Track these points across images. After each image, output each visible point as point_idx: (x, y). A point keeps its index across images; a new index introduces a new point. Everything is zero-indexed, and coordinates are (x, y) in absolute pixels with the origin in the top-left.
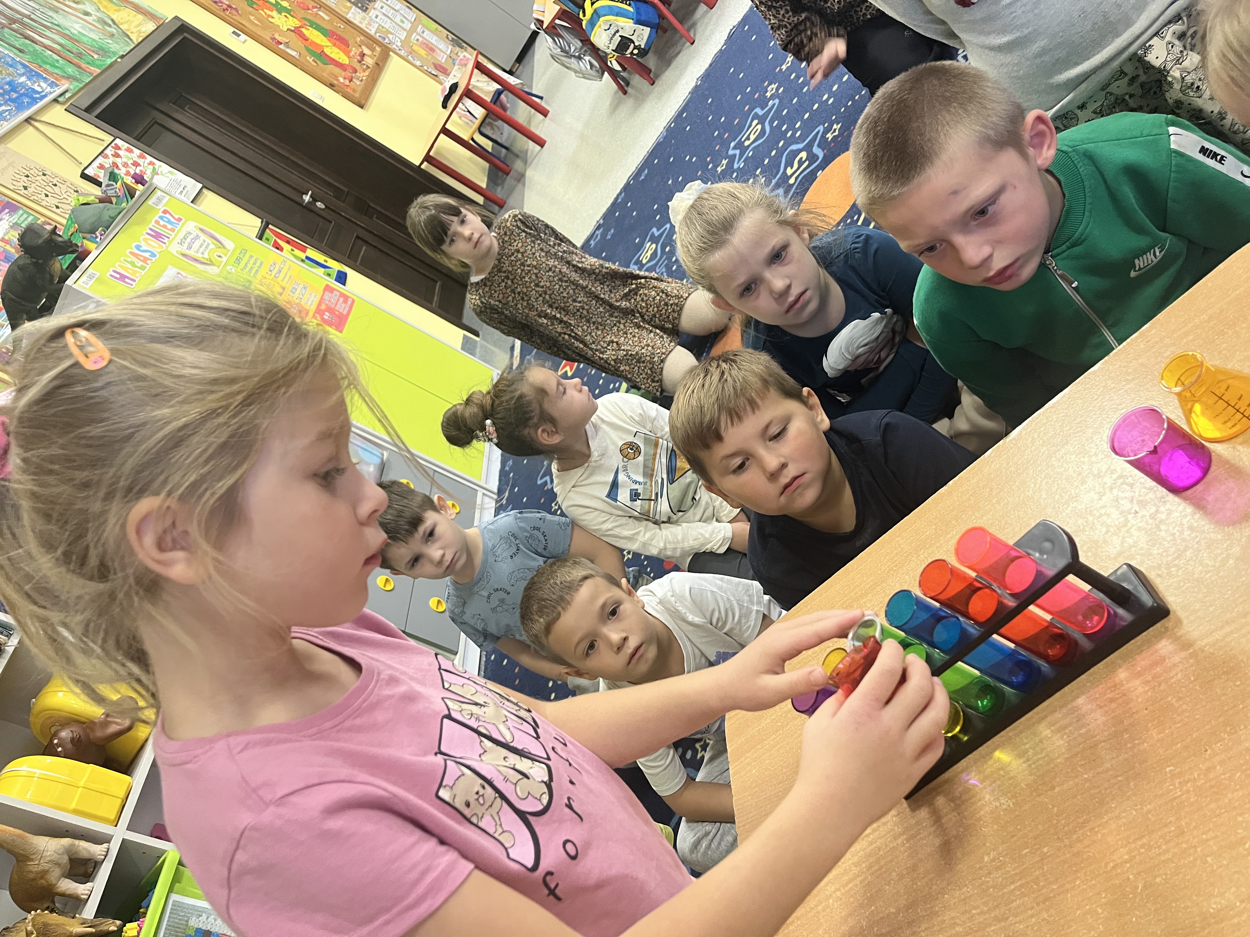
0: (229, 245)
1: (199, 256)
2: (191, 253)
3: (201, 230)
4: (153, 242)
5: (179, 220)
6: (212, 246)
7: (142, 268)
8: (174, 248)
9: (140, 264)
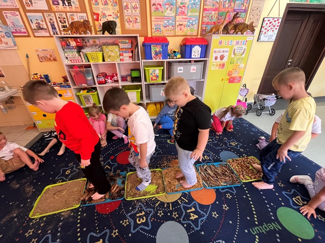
0: (243, 56)
2: (236, 50)
3: (245, 49)
4: (235, 43)
5: (245, 44)
6: (241, 53)
7: (226, 44)
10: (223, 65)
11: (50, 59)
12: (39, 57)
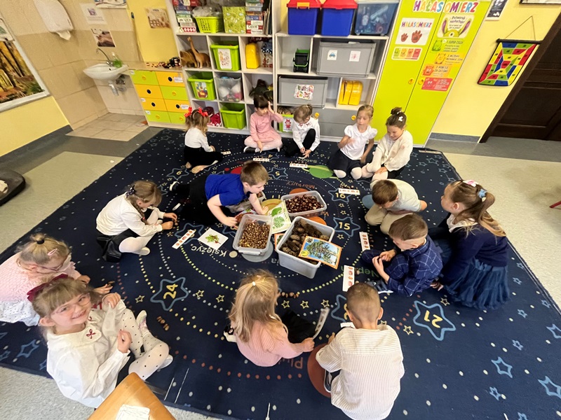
0: (463, 36)
1: (448, 26)
2: (448, 23)
3: (469, 22)
4: (448, 8)
5: (472, 11)
6: (458, 30)
7: (428, 10)
8: (449, 16)
9: (430, 8)
10: (417, 53)
11: (162, 24)
12: (150, 21)
